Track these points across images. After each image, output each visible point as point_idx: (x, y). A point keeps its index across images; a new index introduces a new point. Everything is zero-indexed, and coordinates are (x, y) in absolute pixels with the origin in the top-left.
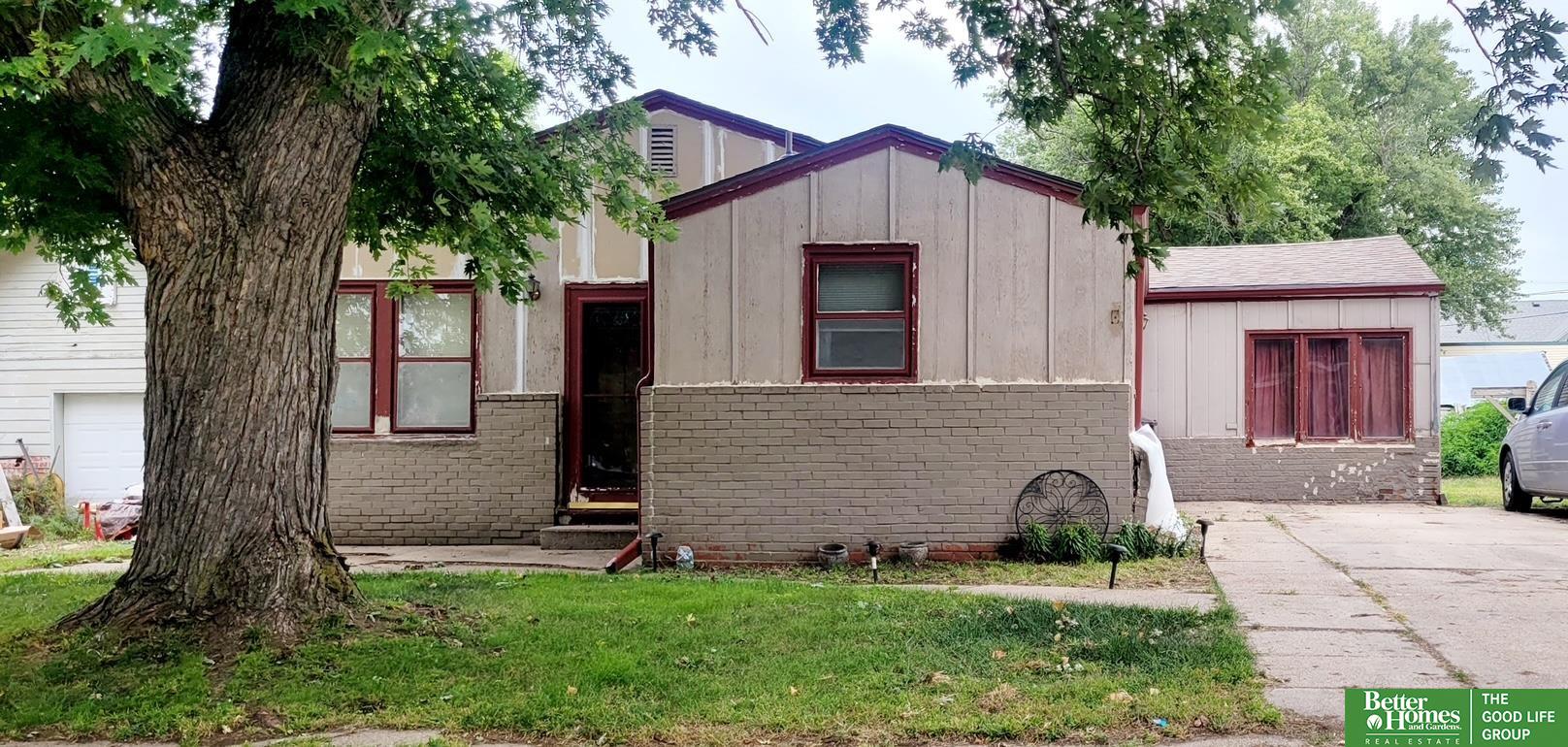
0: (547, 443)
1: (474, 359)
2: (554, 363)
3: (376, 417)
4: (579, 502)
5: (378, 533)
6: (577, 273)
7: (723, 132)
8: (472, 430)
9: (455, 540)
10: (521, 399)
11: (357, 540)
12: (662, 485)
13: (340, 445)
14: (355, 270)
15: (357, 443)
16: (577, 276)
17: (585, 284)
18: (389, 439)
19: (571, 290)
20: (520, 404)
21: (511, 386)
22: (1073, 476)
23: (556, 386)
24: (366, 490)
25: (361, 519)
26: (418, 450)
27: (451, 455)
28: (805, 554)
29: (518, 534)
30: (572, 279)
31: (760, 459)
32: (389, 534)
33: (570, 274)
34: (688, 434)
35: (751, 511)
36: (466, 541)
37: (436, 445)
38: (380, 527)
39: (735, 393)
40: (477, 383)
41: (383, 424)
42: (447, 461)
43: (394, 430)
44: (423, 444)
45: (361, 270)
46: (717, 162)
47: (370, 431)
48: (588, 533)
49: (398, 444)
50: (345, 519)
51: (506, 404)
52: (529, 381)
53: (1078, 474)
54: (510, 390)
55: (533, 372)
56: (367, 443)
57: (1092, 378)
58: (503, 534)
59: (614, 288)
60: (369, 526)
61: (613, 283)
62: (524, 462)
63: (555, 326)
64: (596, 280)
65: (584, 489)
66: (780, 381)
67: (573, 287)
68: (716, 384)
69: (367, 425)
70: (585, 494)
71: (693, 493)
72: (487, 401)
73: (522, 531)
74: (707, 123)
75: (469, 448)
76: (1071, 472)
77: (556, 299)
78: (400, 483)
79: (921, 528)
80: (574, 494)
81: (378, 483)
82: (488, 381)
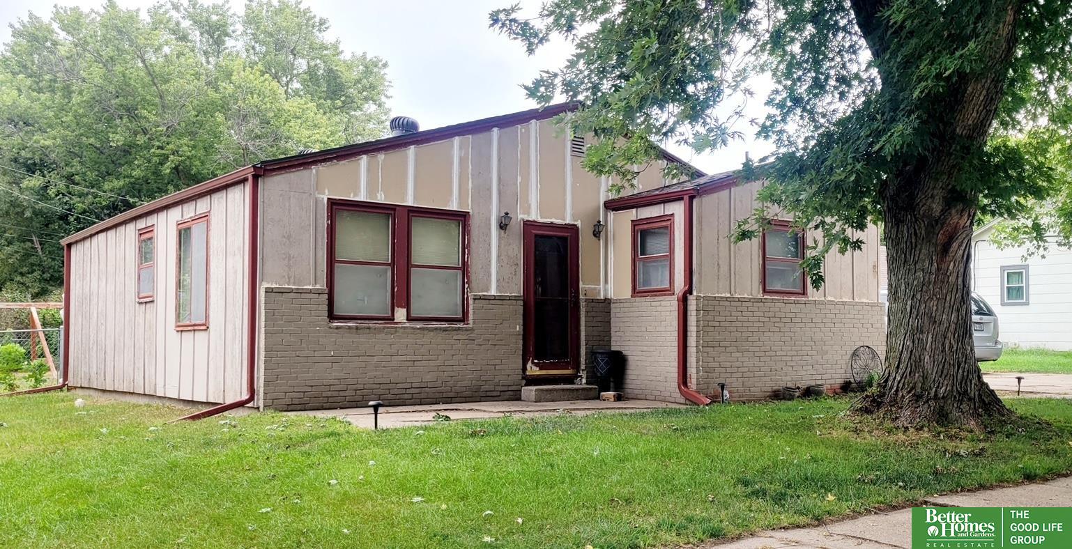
0: (518, 329)
1: (464, 268)
2: (515, 275)
3: (396, 308)
4: (533, 370)
6: (529, 214)
8: (464, 319)
10: (495, 298)
11: (387, 402)
12: (705, 354)
14: (379, 195)
15: (388, 328)
17: (534, 221)
18: (408, 325)
19: (528, 225)
20: (500, 302)
21: (488, 289)
22: (867, 349)
23: (516, 288)
24: (393, 363)
27: (453, 337)
29: (498, 393)
30: (526, 218)
33: (525, 214)
34: (717, 324)
36: (464, 399)
38: (403, 391)
40: (466, 286)
41: (401, 314)
42: (452, 342)
43: (409, 319)
44: (436, 329)
47: (391, 319)
49: (418, 329)
50: (377, 386)
51: (491, 302)
52: (500, 287)
55: (502, 280)
56: (396, 328)
62: (503, 342)
63: (516, 250)
64: (540, 220)
65: (536, 361)
66: (752, 295)
68: (724, 295)
70: (536, 365)
73: (501, 392)
75: (465, 333)
77: (517, 231)
78: (419, 358)
80: (529, 365)
81: (404, 358)
82: (474, 284)
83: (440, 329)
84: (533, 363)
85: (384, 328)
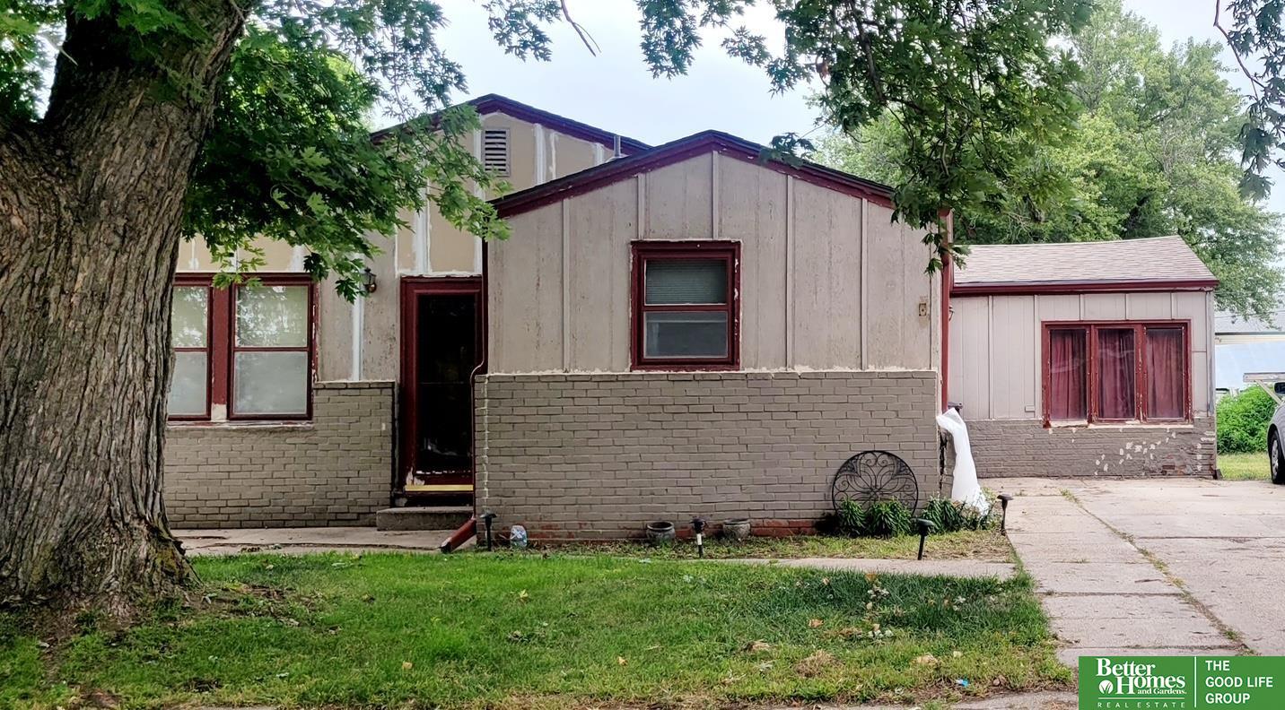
0: (384, 428)
1: (311, 348)
2: (390, 353)
3: (213, 405)
4: (414, 485)
5: (214, 517)
6: (412, 267)
7: (554, 135)
8: (309, 416)
9: (293, 523)
10: (357, 387)
11: (194, 524)
12: (496, 468)
13: (176, 431)
14: (191, 263)
15: (192, 430)
16: (412, 269)
17: (421, 277)
18: (226, 426)
19: (407, 283)
20: (357, 392)
21: (348, 376)
22: (885, 456)
23: (392, 375)
24: (202, 475)
25: (197, 504)
26: (254, 437)
27: (288, 441)
28: (634, 532)
29: (355, 516)
30: (408, 272)
31: (591, 442)
32: (225, 517)
33: (406, 268)
34: (521, 419)
35: (582, 491)
36: (303, 523)
37: (272, 431)
38: (216, 511)
39: (566, 381)
40: (314, 371)
41: (219, 412)
42: (284, 447)
43: (230, 417)
44: (259, 430)
45: (197, 263)
46: (549, 162)
47: (207, 418)
48: (424, 514)
49: (234, 430)
50: (181, 503)
51: (342, 392)
52: (365, 370)
53: (889, 455)
54: (347, 378)
55: (369, 360)
56: (203, 430)
57: (902, 366)
58: (339, 517)
59: (449, 281)
60: (206, 510)
61: (448, 277)
62: (361, 446)
63: (391, 316)
64: (431, 274)
65: (420, 472)
66: (610, 369)
67: (409, 280)
68: (548, 373)
69: (203, 413)
70: (421, 477)
71: (526, 476)
72: (324, 388)
73: (359, 514)
74: (538, 126)
75: (306, 434)
76: (883, 452)
77: (392, 293)
78: (237, 468)
79: (743, 506)
80: (410, 477)
81: (216, 468)
83: (267, 430)
84: (415, 475)
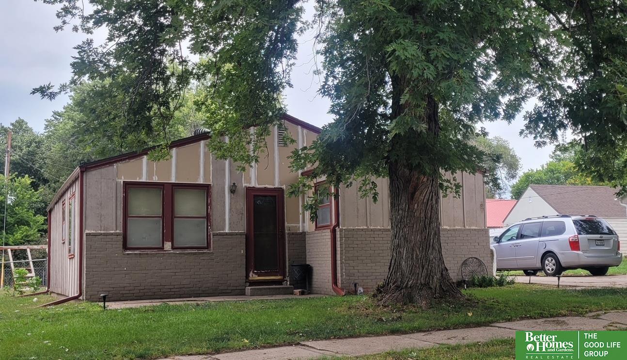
0: (242, 252)
1: (208, 217)
2: (241, 220)
3: (165, 242)
4: (253, 277)
6: (250, 183)
7: (305, 131)
8: (208, 247)
9: (204, 295)
12: (348, 265)
13: (151, 254)
14: (154, 178)
15: (159, 253)
17: (254, 187)
18: (172, 252)
20: (230, 237)
21: (224, 229)
24: (163, 274)
30: (248, 185)
34: (356, 246)
37: (195, 254)
40: (209, 228)
41: (168, 246)
42: (199, 261)
43: (173, 248)
45: (157, 178)
46: (303, 142)
47: (162, 248)
49: (177, 254)
55: (233, 223)
58: (223, 291)
59: (266, 189)
62: (233, 260)
63: (242, 205)
64: (258, 186)
65: (256, 271)
67: (249, 189)
68: (362, 228)
73: (232, 290)
74: (300, 127)
75: (209, 255)
77: (242, 192)
78: (179, 271)
80: (251, 274)
81: (169, 271)
82: (214, 227)
83: (192, 253)
84: (253, 272)
85: (157, 254)
